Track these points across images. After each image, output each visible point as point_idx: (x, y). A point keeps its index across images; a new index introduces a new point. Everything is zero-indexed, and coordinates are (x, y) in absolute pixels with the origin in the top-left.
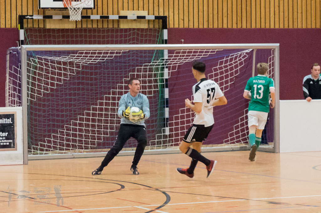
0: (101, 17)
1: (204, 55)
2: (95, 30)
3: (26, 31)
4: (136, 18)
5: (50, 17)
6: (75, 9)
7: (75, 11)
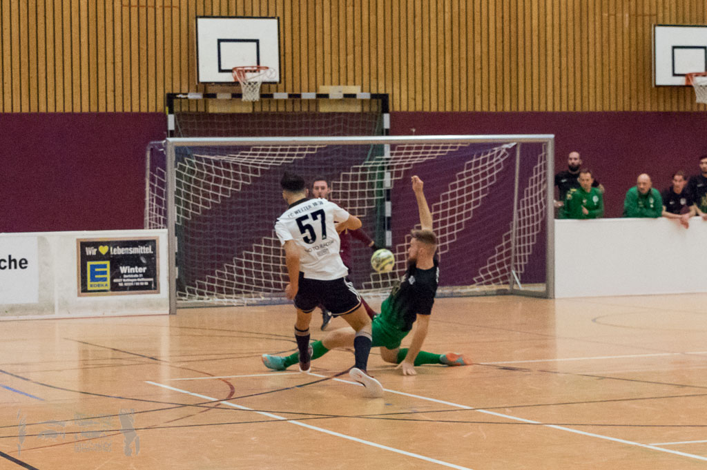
0: (290, 96)
1: (441, 152)
2: (280, 115)
3: (179, 117)
4: (341, 97)
5: (214, 96)
6: (250, 84)
7: (250, 86)
